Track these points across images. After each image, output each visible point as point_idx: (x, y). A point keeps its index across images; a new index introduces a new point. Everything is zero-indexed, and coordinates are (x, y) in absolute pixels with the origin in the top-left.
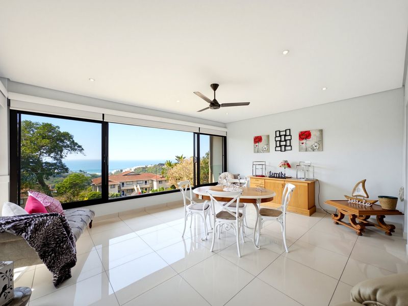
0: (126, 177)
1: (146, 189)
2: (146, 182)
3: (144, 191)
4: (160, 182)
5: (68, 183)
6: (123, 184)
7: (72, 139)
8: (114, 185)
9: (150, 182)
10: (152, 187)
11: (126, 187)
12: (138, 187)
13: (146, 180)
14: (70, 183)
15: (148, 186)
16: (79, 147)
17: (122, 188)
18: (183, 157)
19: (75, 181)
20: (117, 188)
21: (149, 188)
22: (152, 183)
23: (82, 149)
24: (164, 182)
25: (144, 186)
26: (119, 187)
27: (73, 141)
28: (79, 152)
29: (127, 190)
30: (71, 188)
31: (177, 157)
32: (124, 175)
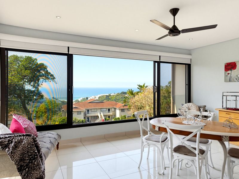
0: (90, 104)
1: (109, 117)
2: (109, 110)
3: (108, 118)
4: (122, 110)
5: (43, 108)
6: (88, 110)
7: (46, 69)
8: (80, 112)
9: (113, 110)
10: (115, 115)
11: (91, 114)
12: (102, 114)
13: (109, 107)
14: (45, 108)
15: (111, 113)
16: (52, 75)
17: (88, 115)
18: (145, 86)
19: (49, 107)
20: (82, 114)
21: (112, 115)
22: (115, 111)
23: (54, 78)
24: (126, 111)
25: (107, 114)
26: (85, 114)
27: (47, 71)
28: (52, 81)
29: (92, 117)
30: (45, 112)
31: (139, 86)
32: (89, 102)
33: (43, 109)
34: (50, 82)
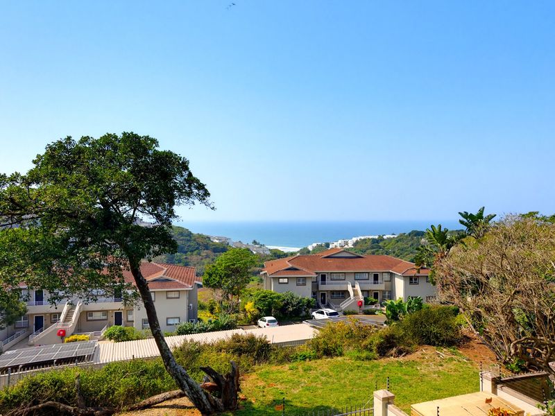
0: (330, 261)
1: (376, 296)
2: (376, 278)
3: (372, 299)
4: (412, 280)
5: (223, 267)
6: (323, 278)
7: (186, 168)
8: (305, 278)
9: (386, 277)
10: (391, 294)
11: (330, 286)
12: (358, 287)
13: (376, 270)
14: (227, 268)
15: (380, 287)
17: (322, 288)
18: (485, 215)
19: (233, 265)
20: (309, 285)
21: (384, 292)
22: (391, 280)
23: (207, 194)
24: (422, 282)
25: (371, 286)
26: (315, 285)
27: (190, 174)
28: (197, 201)
29: (333, 292)
30: (228, 276)
31: (465, 215)
32: (326, 256)
33: (221, 270)
34: (193, 203)
